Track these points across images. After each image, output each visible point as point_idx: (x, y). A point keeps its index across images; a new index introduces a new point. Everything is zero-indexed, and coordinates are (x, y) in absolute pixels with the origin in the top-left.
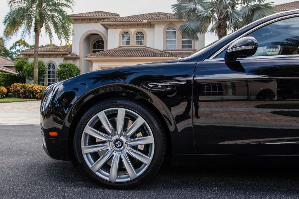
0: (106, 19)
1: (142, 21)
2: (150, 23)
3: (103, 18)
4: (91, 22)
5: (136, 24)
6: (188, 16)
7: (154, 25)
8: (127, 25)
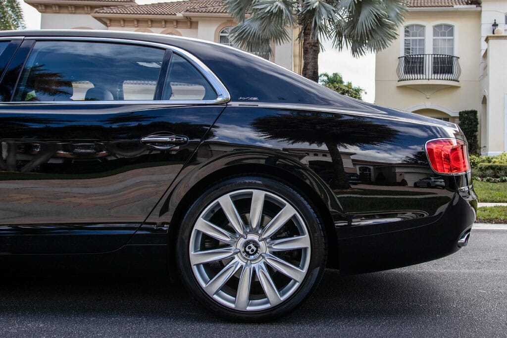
0: (104, 8)
1: (175, 14)
2: (190, 19)
3: (86, 4)
4: (63, 10)
5: (174, 20)
6: (241, 9)
7: (197, 23)
8: (145, 21)
